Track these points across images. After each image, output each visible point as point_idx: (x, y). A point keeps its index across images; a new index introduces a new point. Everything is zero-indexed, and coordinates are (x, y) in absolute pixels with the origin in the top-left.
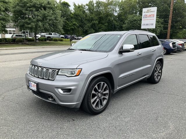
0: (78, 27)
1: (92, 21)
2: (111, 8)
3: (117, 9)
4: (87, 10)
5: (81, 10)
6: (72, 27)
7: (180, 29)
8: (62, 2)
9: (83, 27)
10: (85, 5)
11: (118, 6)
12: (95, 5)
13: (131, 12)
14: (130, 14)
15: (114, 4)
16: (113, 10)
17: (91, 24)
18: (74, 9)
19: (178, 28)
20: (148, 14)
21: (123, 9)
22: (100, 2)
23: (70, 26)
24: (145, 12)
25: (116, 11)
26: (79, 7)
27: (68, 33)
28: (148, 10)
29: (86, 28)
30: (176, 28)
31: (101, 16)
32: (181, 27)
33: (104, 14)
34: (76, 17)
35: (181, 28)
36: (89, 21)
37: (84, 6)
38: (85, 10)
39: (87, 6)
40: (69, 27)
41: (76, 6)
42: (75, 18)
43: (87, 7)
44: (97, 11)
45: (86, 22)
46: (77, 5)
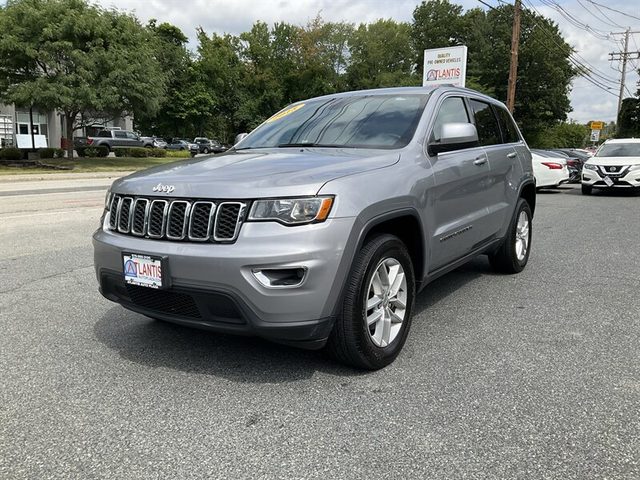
0: (215, 113)
1: (261, 91)
2: (325, 51)
3: (347, 53)
4: (245, 53)
5: (223, 54)
6: (195, 111)
7: (545, 118)
8: (157, 25)
9: (233, 112)
10: (238, 36)
11: (349, 44)
12: (272, 39)
13: (390, 63)
14: (388, 70)
15: (335, 36)
16: (333, 57)
17: (259, 100)
18: (200, 50)
19: (542, 116)
20: (442, 67)
21: (365, 53)
22: (288, 27)
23: (187, 107)
24: (430, 62)
25: (342, 61)
26: (218, 43)
27: (180, 131)
28: (439, 56)
29: (242, 114)
30: (533, 117)
31: (292, 74)
32: (548, 113)
33: (301, 70)
34: (205, 76)
35: (549, 117)
36: (253, 92)
37: (236, 41)
38: (238, 54)
39: (245, 40)
40: (183, 112)
41: (207, 39)
42: (202, 80)
43: (246, 44)
44: (280, 58)
45: (240, 94)
46: (211, 37)
